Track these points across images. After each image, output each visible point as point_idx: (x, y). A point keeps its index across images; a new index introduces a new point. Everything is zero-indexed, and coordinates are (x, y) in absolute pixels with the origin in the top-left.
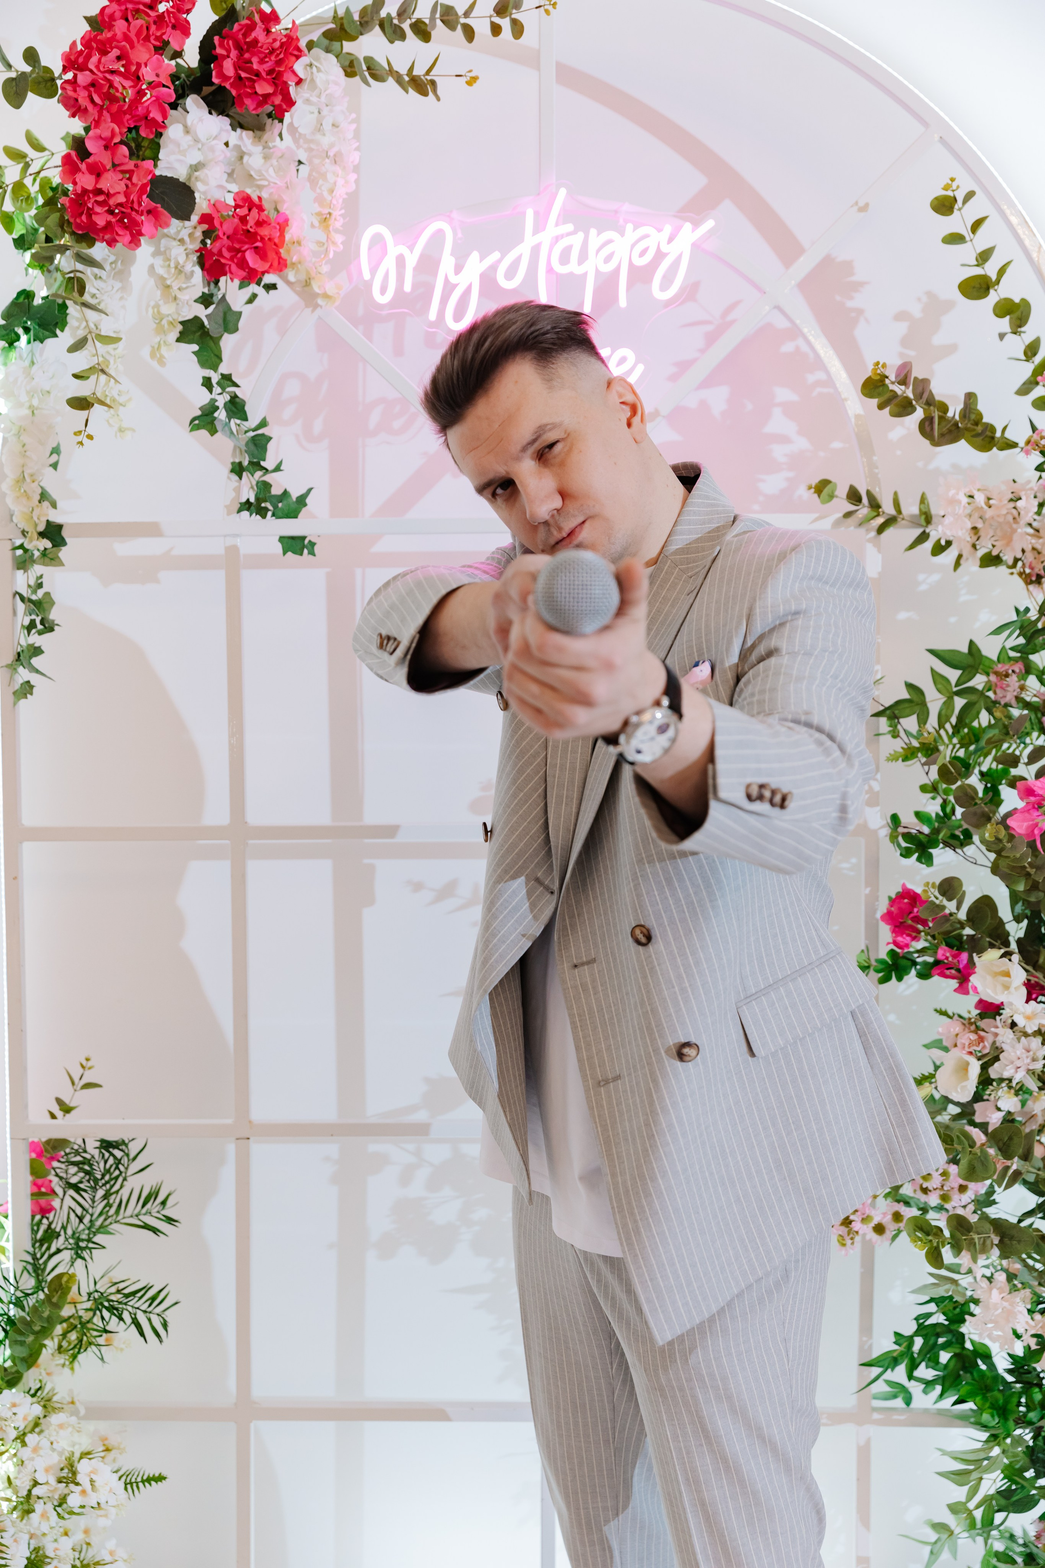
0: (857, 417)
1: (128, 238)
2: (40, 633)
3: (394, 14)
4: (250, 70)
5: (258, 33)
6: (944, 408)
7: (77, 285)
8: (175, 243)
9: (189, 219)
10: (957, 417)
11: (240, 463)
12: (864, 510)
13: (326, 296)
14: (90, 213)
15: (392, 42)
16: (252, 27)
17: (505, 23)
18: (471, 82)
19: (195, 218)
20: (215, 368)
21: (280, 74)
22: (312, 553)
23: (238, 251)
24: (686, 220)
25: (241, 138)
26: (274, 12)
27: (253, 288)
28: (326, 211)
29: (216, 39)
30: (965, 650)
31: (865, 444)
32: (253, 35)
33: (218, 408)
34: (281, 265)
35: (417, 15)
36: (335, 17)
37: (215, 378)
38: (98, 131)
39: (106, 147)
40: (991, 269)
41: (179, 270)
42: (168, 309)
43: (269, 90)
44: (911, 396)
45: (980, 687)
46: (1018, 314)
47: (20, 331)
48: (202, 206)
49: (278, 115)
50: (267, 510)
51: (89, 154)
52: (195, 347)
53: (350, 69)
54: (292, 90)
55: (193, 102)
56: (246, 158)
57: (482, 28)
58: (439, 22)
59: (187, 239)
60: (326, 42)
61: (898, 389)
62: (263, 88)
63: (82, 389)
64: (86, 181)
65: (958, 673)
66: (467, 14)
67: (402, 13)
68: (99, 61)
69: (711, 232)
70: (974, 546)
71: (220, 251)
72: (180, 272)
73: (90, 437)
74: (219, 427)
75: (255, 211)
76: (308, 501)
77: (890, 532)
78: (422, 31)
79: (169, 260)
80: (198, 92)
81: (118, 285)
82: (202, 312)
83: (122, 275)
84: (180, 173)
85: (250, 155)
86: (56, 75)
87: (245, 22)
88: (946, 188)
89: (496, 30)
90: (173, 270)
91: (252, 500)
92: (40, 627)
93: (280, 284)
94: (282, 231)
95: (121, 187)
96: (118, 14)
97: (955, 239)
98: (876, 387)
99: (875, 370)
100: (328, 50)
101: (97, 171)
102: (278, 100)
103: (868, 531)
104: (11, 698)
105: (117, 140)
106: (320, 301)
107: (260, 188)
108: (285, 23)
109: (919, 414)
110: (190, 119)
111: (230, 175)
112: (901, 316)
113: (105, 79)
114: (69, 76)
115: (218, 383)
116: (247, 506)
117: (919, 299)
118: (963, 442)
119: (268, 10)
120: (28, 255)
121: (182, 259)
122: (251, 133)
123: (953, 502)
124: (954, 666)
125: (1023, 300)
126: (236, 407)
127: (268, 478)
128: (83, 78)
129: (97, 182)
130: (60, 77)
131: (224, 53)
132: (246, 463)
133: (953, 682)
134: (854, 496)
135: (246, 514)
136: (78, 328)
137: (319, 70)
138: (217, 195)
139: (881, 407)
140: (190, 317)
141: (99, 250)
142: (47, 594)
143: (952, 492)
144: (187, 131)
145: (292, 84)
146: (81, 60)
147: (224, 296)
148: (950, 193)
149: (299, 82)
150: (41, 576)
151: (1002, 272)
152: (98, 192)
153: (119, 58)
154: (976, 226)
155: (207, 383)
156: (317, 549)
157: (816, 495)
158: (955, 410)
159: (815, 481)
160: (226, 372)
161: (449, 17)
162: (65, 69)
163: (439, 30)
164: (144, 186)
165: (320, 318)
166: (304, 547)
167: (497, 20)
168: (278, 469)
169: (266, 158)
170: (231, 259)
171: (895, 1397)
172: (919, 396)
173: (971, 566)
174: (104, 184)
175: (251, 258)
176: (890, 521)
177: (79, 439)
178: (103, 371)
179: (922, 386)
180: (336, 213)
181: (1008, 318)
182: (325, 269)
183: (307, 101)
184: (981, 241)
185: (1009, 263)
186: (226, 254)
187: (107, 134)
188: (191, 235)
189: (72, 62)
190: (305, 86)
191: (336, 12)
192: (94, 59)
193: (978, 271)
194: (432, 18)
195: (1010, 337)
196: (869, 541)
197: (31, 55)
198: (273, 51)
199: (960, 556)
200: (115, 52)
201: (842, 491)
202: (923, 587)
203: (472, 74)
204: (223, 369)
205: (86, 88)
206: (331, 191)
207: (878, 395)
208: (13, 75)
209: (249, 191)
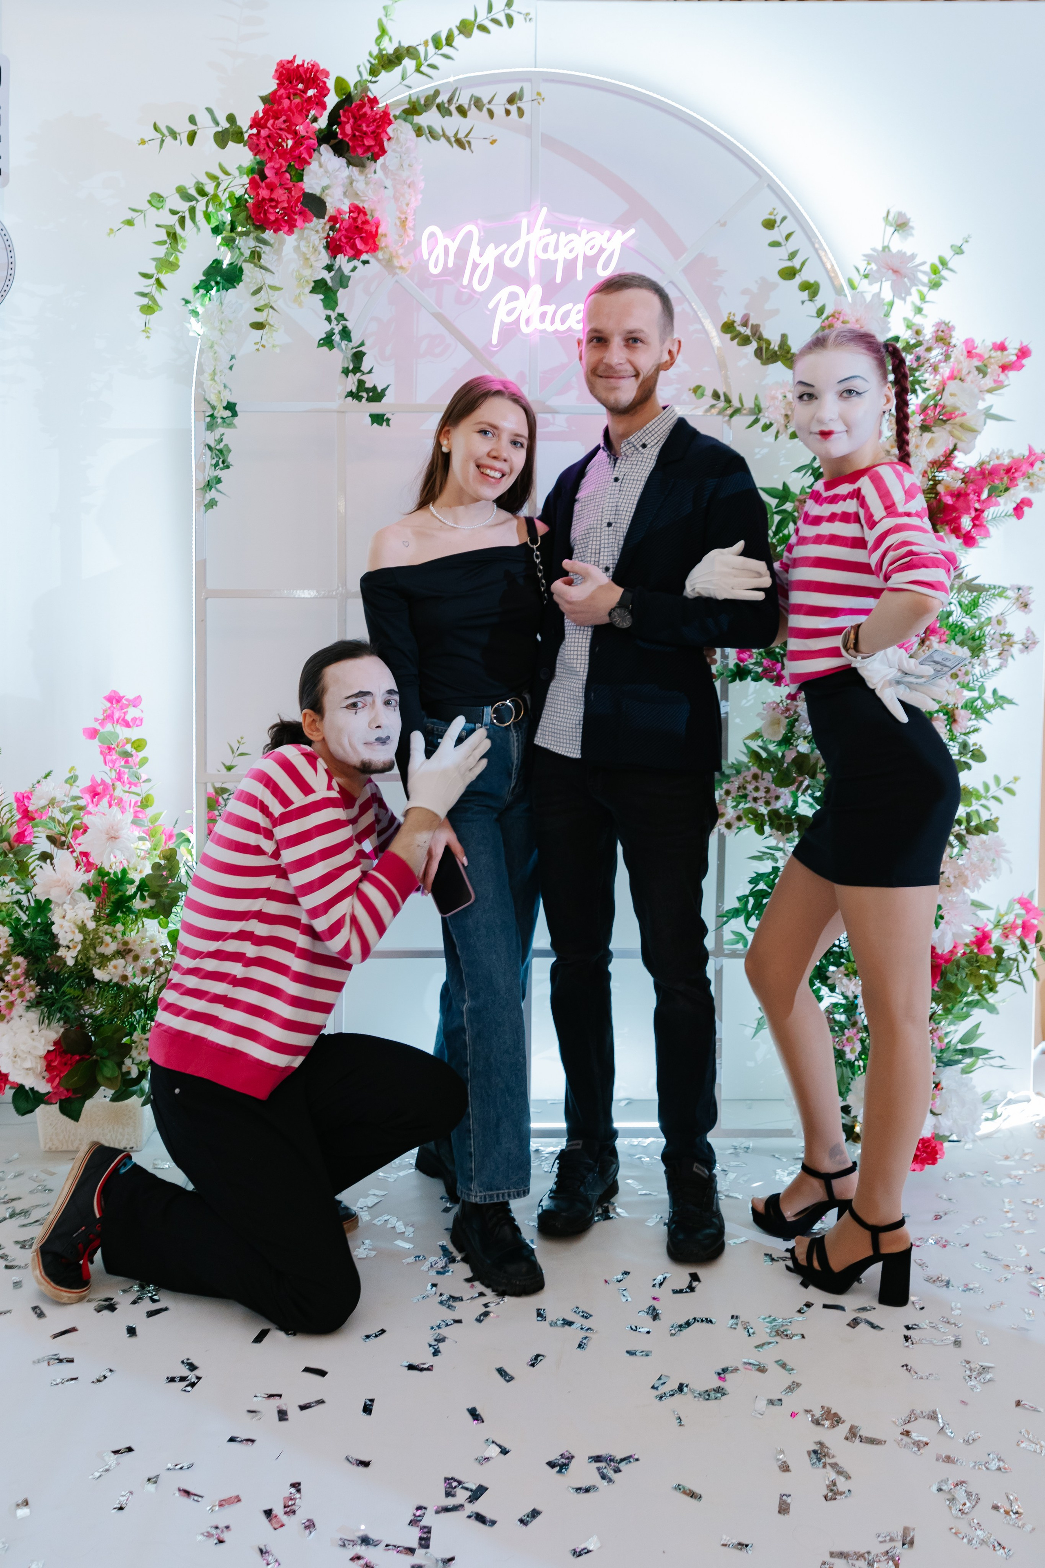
0: (719, 348)
1: (287, 228)
2: (221, 469)
3: (446, 101)
4: (361, 131)
5: (367, 109)
6: (768, 343)
7: (255, 256)
8: (314, 233)
9: (324, 218)
10: (776, 348)
11: (348, 368)
12: (721, 404)
13: (401, 268)
14: (266, 212)
15: (444, 117)
16: (362, 105)
17: (513, 109)
18: (493, 142)
19: (327, 218)
20: (333, 310)
21: (379, 134)
22: (388, 425)
23: (351, 238)
24: (618, 228)
25: (352, 171)
26: (375, 97)
27: (355, 262)
28: (403, 216)
29: (341, 112)
30: (781, 487)
31: (722, 365)
32: (364, 110)
33: (334, 334)
34: (374, 249)
35: (460, 102)
36: (409, 102)
37: (333, 315)
38: (272, 164)
39: (276, 174)
40: (796, 263)
41: (315, 249)
42: (307, 272)
43: (373, 143)
44: (750, 334)
45: (790, 509)
46: (812, 290)
47: (213, 283)
48: (331, 211)
49: (375, 158)
50: (362, 397)
51: (266, 177)
52: (322, 297)
53: (419, 131)
54: (386, 143)
55: (326, 151)
56: (354, 184)
57: (499, 111)
58: (473, 107)
59: (320, 230)
60: (404, 115)
61: (742, 330)
62: (368, 142)
63: (260, 317)
64: (264, 193)
65: (777, 501)
66: (490, 103)
67: (450, 101)
68: (274, 123)
69: (632, 236)
70: (786, 426)
71: (340, 238)
72: (315, 250)
73: (263, 346)
74: (335, 345)
75: (362, 215)
76: (386, 393)
77: (736, 418)
78: (463, 112)
79: (309, 242)
80: (327, 143)
81: (276, 257)
82: (327, 276)
83: (278, 252)
84: (317, 191)
85: (357, 182)
86: (244, 130)
87: (358, 102)
88: (771, 214)
89: (508, 113)
90: (311, 249)
91: (354, 390)
92: (221, 465)
93: (372, 260)
94: (377, 228)
95: (285, 198)
96: (284, 96)
97: (775, 244)
98: (729, 328)
99: (729, 317)
100: (405, 120)
101: (271, 188)
102: (377, 149)
103: (724, 416)
104: (203, 508)
105: (283, 170)
106: (398, 271)
107: (363, 201)
108: (381, 105)
109: (754, 345)
110: (323, 159)
111: (345, 193)
112: (745, 292)
113: (277, 133)
114: (254, 131)
115: (336, 319)
116: (351, 394)
117: (756, 282)
118: (779, 364)
119: (372, 97)
120: (219, 239)
121: (317, 242)
122: (358, 168)
123: (774, 398)
124: (774, 497)
125: (816, 282)
126: (346, 334)
127: (363, 378)
128: (264, 133)
129: (271, 194)
130: (247, 132)
131: (345, 120)
132: (351, 367)
133: (774, 506)
134: (716, 396)
135: (350, 399)
136: (250, 283)
137: (401, 132)
138: (338, 205)
139: (732, 339)
140: (320, 278)
141: (268, 235)
142: (226, 445)
143: (773, 392)
144: (321, 166)
145: (385, 140)
146: (262, 122)
147: (340, 267)
148: (772, 217)
149: (389, 139)
150: (223, 434)
151: (803, 264)
152: (271, 200)
153: (285, 122)
154: (788, 237)
155: (328, 319)
156: (391, 422)
157: (693, 395)
158: (775, 345)
159: (693, 386)
160: (341, 312)
161: (478, 103)
162: (251, 127)
163: (473, 112)
164: (299, 197)
165: (397, 282)
166: (383, 421)
167: (508, 107)
168: (370, 372)
169: (367, 183)
170: (347, 243)
171: (738, 942)
172: (754, 334)
173: (784, 437)
174: (274, 196)
175: (358, 242)
176: (737, 411)
177: (257, 347)
178: (272, 307)
179: (756, 329)
180: (410, 218)
181: (807, 292)
182: (401, 251)
183: (394, 151)
184: (791, 246)
185: (807, 259)
186: (344, 240)
187: (277, 166)
188: (323, 228)
189: (256, 123)
190: (393, 142)
191: (410, 98)
192: (271, 121)
193: (789, 264)
194: (470, 105)
195: (808, 303)
196: (725, 422)
197: (231, 118)
198: (375, 120)
199: (778, 432)
200: (284, 118)
201: (709, 392)
202: (758, 456)
203: (494, 138)
204: (339, 309)
205: (265, 138)
206: (407, 205)
207: (731, 332)
208: (220, 129)
209: (356, 202)
